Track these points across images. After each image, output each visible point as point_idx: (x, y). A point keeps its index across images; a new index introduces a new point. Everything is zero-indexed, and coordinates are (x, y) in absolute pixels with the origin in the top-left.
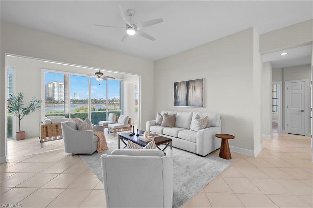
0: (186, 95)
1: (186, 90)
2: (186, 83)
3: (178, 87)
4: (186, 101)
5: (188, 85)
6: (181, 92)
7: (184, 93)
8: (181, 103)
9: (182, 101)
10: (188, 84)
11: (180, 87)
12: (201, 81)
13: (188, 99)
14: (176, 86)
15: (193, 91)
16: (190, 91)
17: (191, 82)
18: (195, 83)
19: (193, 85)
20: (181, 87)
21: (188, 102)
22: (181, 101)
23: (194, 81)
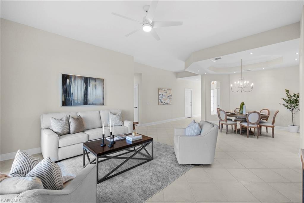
0: (84, 92)
1: (84, 87)
2: (84, 79)
3: (71, 82)
4: (84, 99)
5: (87, 82)
6: (76, 88)
7: (81, 90)
8: (76, 102)
9: (78, 100)
10: (86, 80)
11: (75, 82)
12: (102, 80)
13: (87, 97)
14: (68, 80)
15: (93, 89)
16: (90, 89)
17: (91, 80)
18: (96, 82)
19: (94, 83)
20: (77, 82)
21: (87, 100)
22: (76, 99)
23: (95, 79)
